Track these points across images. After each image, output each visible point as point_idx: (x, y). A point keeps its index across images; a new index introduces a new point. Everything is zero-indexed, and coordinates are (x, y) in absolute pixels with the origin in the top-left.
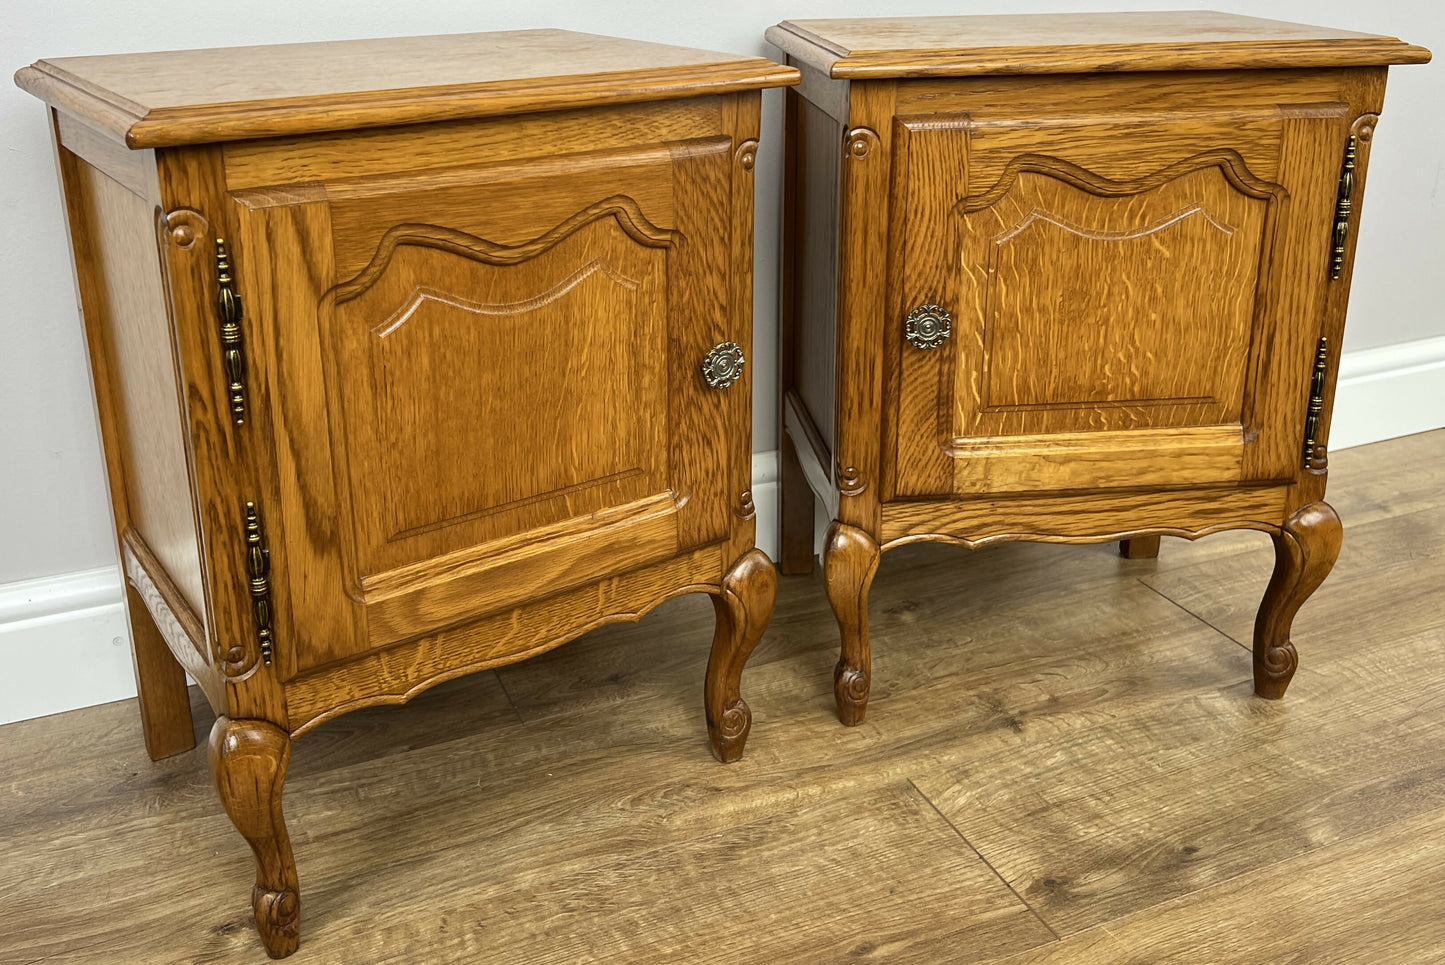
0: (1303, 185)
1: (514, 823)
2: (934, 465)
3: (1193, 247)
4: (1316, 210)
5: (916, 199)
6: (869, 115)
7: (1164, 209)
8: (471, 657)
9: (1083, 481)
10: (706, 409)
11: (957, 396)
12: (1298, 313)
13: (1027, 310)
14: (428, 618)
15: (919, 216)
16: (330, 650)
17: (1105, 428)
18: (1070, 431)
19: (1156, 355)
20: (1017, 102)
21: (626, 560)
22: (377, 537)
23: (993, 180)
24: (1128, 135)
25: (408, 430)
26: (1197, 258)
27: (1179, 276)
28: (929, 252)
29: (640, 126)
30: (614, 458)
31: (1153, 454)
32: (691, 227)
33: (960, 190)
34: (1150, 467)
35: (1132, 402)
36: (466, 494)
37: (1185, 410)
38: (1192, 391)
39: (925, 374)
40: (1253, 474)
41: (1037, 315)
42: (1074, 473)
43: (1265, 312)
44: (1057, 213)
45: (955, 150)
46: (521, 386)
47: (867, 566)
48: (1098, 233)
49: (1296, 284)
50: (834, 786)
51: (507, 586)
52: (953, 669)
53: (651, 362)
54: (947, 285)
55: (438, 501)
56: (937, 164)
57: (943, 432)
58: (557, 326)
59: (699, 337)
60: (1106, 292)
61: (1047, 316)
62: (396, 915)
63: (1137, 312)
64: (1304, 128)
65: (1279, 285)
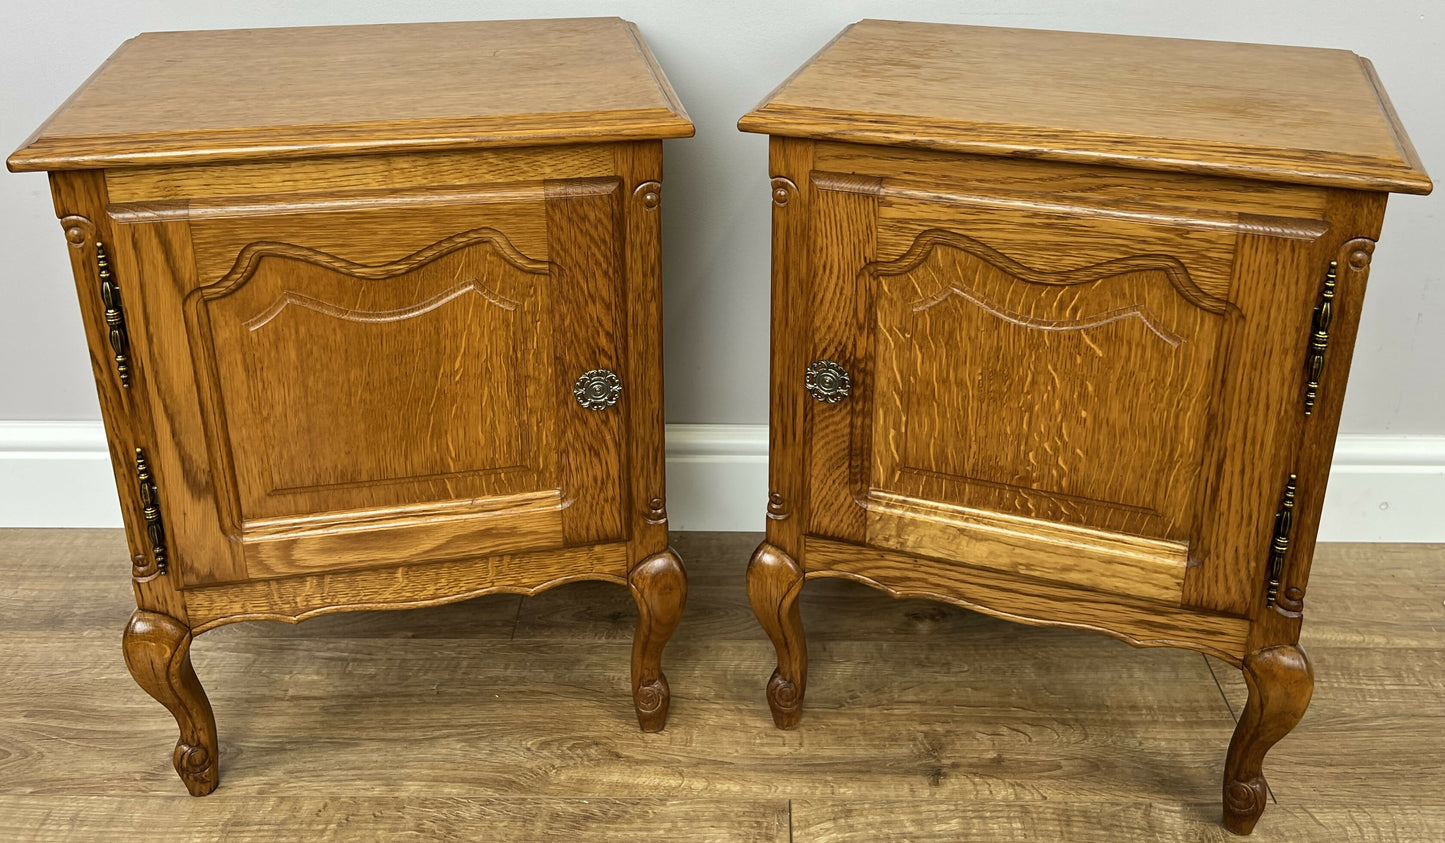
0: (1261, 308)
1: (438, 733)
2: (845, 513)
3: (1130, 349)
4: (1277, 337)
5: (824, 256)
6: (787, 166)
7: (1100, 305)
8: (358, 598)
9: (1003, 562)
10: (592, 422)
11: (875, 449)
12: (1253, 443)
13: (944, 381)
14: (301, 563)
15: (828, 272)
16: (211, 574)
17: (1033, 514)
18: (995, 509)
19: (1086, 453)
20: (939, 173)
21: (507, 544)
22: (257, 490)
23: (904, 249)
24: (1049, 226)
25: (279, 409)
26: (1135, 364)
27: (1113, 378)
28: (838, 309)
29: (522, 165)
30: (494, 455)
31: (1079, 554)
32: (568, 260)
33: (869, 253)
34: (1077, 566)
35: (1061, 495)
36: (339, 466)
37: (1123, 516)
38: (1129, 498)
39: (837, 424)
40: (1197, 601)
41: (954, 389)
42: (991, 553)
43: (1216, 435)
44: (978, 290)
45: (863, 216)
46: (391, 383)
47: (785, 589)
48: (1022, 319)
49: (1251, 412)
50: (718, 786)
51: (380, 548)
52: (923, 697)
53: (537, 373)
54: (858, 343)
55: (312, 470)
56: (845, 225)
57: (856, 482)
58: (427, 335)
59: (582, 358)
60: (1029, 379)
61: (965, 391)
62: (295, 787)
63: (1064, 405)
64: (1263, 246)
65: (1230, 410)
